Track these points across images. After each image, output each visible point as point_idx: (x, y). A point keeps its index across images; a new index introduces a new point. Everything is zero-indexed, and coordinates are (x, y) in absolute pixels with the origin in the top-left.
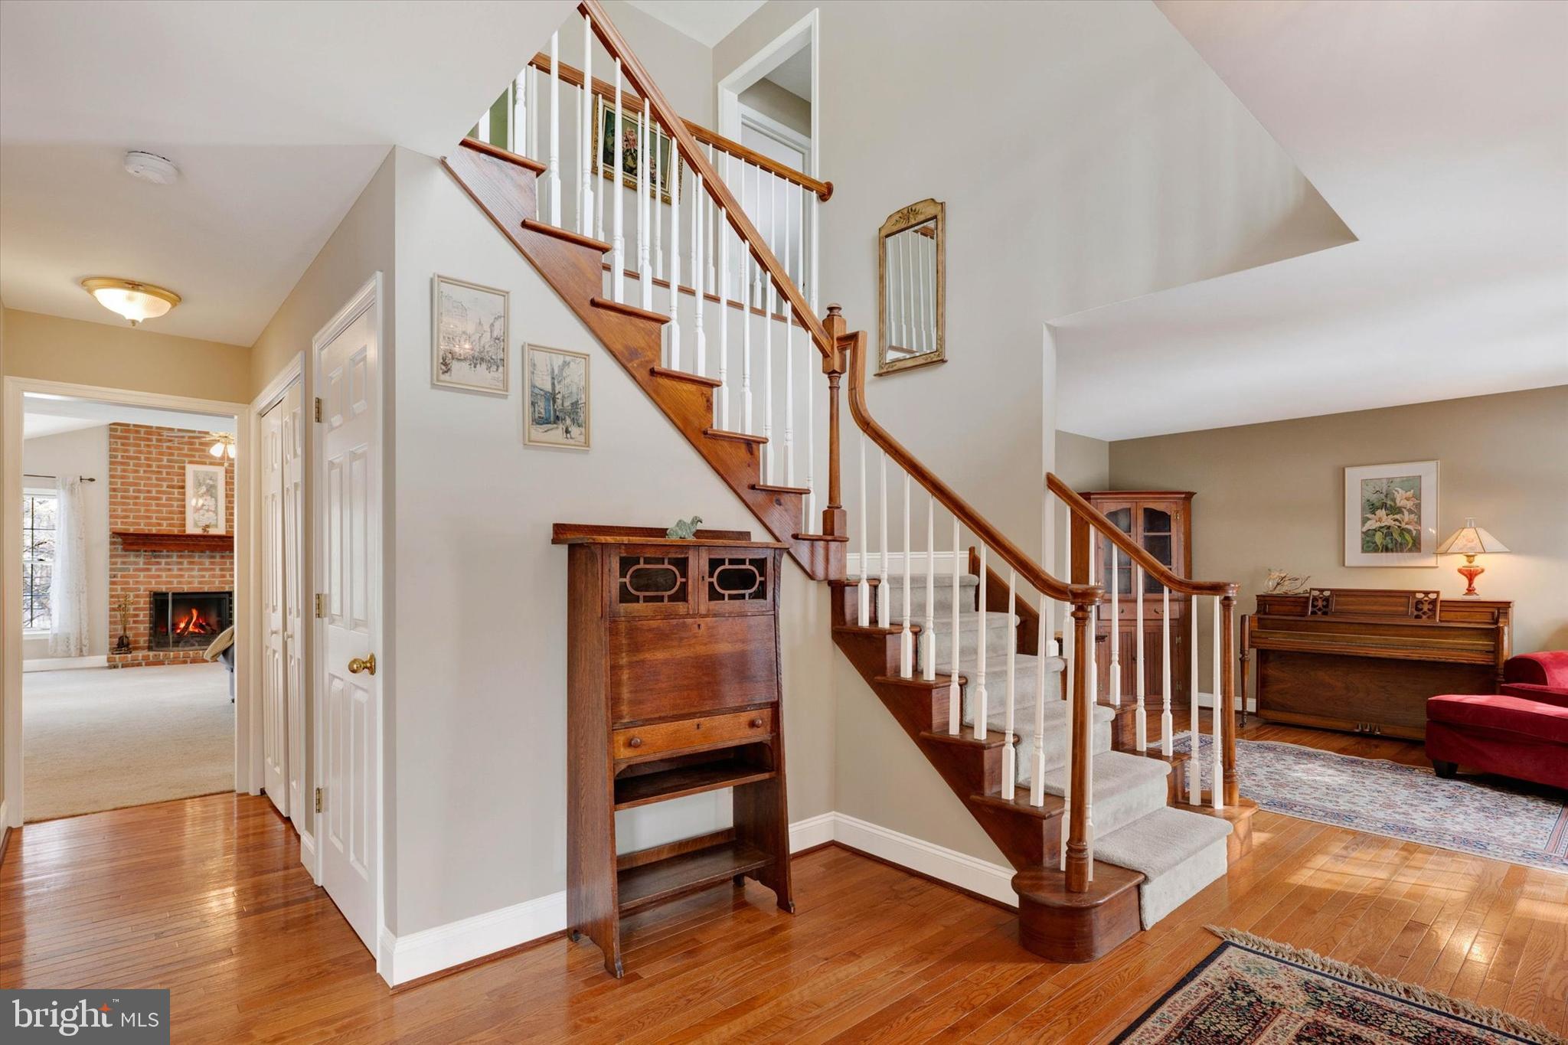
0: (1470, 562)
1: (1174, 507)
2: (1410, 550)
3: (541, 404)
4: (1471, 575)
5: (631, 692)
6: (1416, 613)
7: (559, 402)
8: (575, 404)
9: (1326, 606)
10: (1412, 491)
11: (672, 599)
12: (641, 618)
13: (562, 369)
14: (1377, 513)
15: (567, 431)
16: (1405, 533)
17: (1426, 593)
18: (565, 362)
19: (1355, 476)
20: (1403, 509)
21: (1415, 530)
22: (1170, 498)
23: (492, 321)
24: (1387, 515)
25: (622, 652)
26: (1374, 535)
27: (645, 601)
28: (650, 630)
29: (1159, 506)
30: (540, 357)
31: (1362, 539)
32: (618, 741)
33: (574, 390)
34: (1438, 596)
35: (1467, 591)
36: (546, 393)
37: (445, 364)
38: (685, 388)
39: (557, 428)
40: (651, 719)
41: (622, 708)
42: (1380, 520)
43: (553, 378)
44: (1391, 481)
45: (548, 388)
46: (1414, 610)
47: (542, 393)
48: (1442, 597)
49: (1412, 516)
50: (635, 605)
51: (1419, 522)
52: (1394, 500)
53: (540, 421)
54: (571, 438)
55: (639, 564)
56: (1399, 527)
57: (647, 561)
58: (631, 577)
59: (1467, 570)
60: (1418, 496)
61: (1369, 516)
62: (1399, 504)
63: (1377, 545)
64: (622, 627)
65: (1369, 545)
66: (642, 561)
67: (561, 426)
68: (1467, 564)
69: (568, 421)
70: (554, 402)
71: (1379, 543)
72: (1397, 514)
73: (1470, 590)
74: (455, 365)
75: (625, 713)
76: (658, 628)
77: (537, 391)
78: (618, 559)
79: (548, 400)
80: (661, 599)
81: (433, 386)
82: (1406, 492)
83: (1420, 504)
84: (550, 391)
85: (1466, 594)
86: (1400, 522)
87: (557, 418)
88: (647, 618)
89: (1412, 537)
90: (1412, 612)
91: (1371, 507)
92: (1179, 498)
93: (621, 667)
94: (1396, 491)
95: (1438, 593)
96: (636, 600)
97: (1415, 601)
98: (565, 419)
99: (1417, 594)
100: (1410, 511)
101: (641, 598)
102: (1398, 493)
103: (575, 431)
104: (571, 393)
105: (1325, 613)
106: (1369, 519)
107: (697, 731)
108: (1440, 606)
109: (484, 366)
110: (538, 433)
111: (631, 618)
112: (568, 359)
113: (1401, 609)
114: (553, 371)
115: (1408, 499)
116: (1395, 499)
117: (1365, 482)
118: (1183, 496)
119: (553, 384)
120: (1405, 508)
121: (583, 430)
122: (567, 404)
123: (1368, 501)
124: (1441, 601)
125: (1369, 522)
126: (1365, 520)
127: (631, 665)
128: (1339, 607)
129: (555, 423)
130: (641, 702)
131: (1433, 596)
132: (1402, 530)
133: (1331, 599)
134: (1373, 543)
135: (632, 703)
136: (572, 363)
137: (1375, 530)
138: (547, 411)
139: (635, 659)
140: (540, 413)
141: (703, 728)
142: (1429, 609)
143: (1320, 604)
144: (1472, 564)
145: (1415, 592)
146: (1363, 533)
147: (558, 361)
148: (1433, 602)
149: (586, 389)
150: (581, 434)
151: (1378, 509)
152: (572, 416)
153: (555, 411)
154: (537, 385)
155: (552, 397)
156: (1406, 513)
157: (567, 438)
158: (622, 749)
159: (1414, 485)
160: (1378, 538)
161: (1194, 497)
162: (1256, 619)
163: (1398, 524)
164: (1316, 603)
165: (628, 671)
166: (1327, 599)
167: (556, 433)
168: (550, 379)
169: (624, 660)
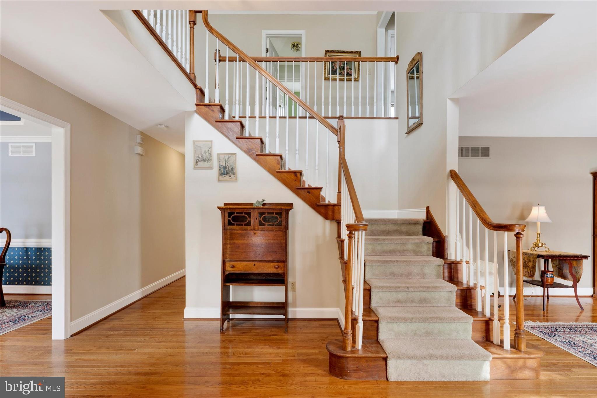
3: (222, 170)
5: (230, 251)
7: (227, 168)
8: (232, 168)
11: (245, 225)
12: (234, 230)
13: (228, 159)
15: (230, 176)
18: (229, 157)
23: (208, 149)
25: (228, 240)
27: (236, 225)
28: (237, 234)
30: (221, 157)
32: (227, 265)
33: (232, 164)
36: (224, 166)
37: (197, 163)
38: (269, 158)
39: (227, 176)
40: (236, 260)
41: (227, 256)
43: (225, 162)
45: (224, 165)
47: (222, 166)
50: (233, 226)
53: (222, 174)
54: (231, 178)
55: (234, 214)
57: (237, 213)
58: (232, 218)
64: (228, 232)
66: (235, 213)
67: (228, 175)
69: (230, 173)
70: (226, 169)
74: (199, 163)
75: (228, 257)
76: (240, 233)
77: (221, 166)
78: (227, 213)
79: (224, 168)
80: (242, 225)
81: (194, 169)
84: (225, 165)
87: (227, 173)
88: (236, 230)
93: (227, 244)
96: (234, 225)
98: (229, 173)
101: (235, 224)
103: (232, 176)
104: (231, 165)
107: (254, 266)
109: (206, 162)
110: (222, 178)
111: (231, 230)
112: (230, 156)
114: (225, 160)
119: (226, 164)
121: (235, 175)
122: (230, 168)
127: (230, 244)
129: (226, 174)
130: (233, 255)
135: (230, 254)
136: (231, 157)
138: (224, 171)
139: (232, 242)
140: (222, 172)
141: (256, 266)
147: (227, 157)
149: (235, 164)
150: (234, 176)
152: (231, 172)
153: (226, 171)
154: (221, 164)
155: (225, 167)
157: (230, 178)
158: (228, 268)
165: (229, 245)
167: (227, 177)
168: (224, 162)
169: (228, 242)
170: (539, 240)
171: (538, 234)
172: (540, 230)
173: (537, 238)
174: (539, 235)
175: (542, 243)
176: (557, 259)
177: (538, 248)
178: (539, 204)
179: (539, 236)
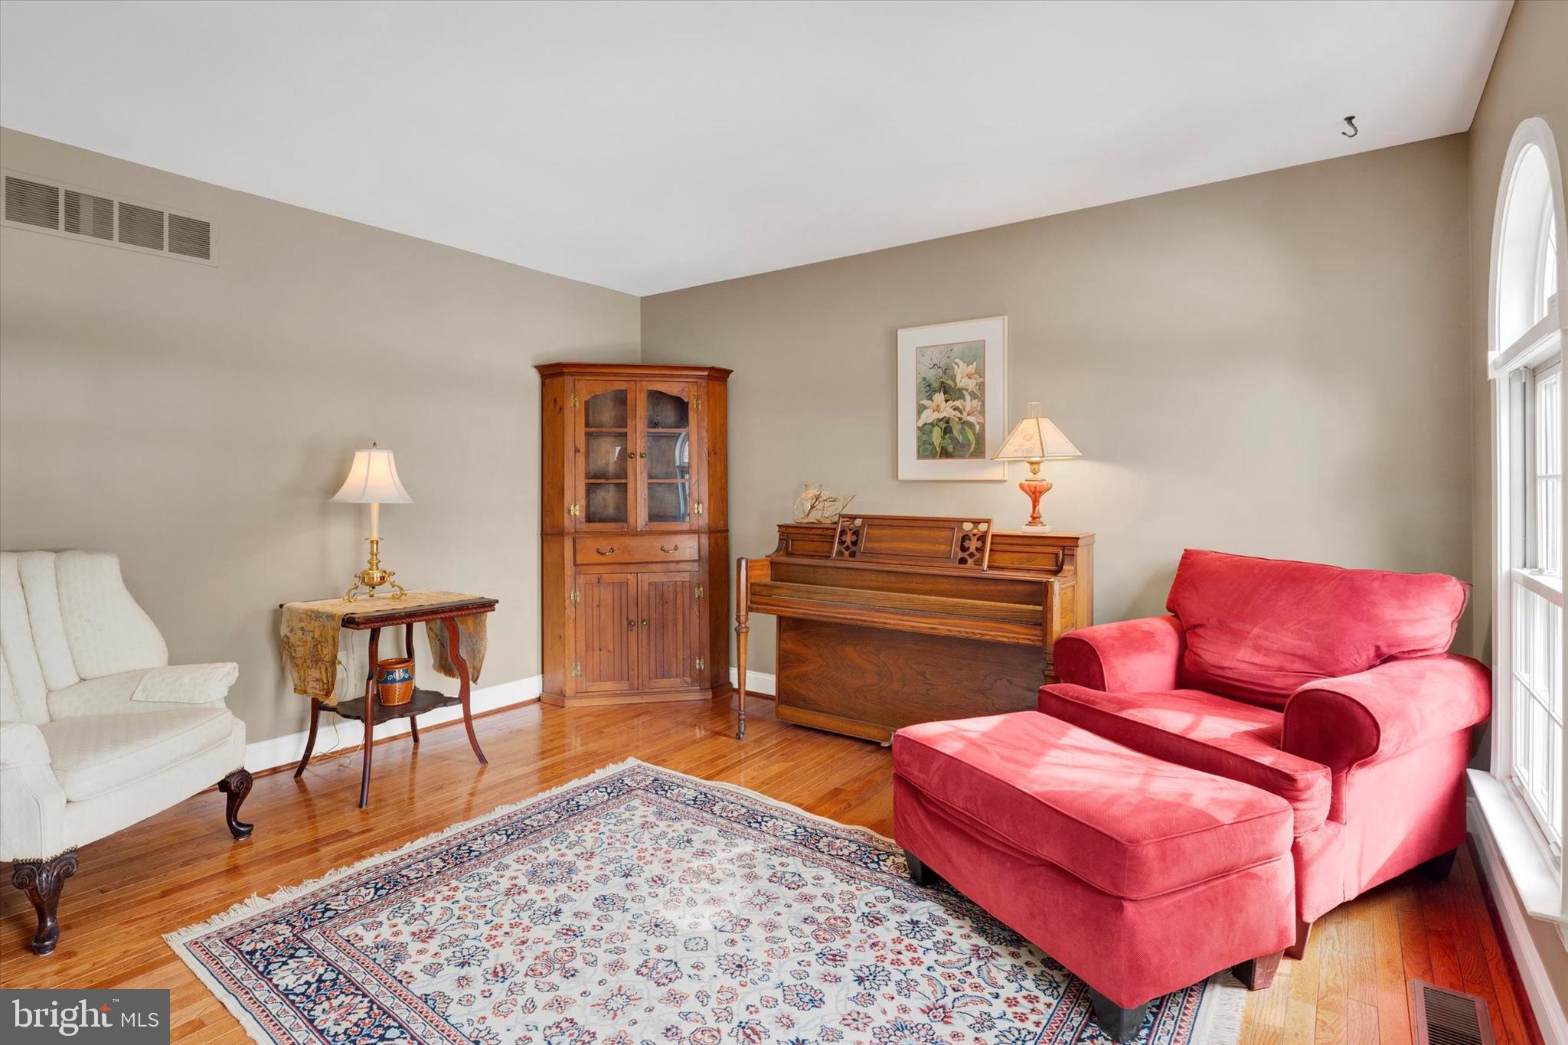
0: (1035, 473)
1: (693, 390)
2: (973, 455)
4: (1035, 494)
6: (960, 555)
9: (855, 543)
10: (975, 363)
14: (934, 397)
16: (966, 428)
17: (976, 523)
19: (910, 340)
20: (965, 392)
21: (979, 423)
22: (687, 376)
24: (947, 401)
26: (931, 432)
29: (673, 388)
31: (918, 437)
34: (989, 527)
35: (1030, 519)
42: (937, 409)
44: (950, 347)
46: (958, 549)
48: (998, 528)
49: (975, 402)
51: (982, 412)
52: (953, 378)
56: (960, 419)
59: (1029, 486)
60: (980, 372)
61: (926, 402)
62: (960, 385)
63: (935, 448)
65: (926, 450)
68: (1031, 476)
71: (937, 444)
72: (957, 399)
73: (1035, 519)
82: (968, 366)
83: (984, 382)
85: (1030, 524)
86: (961, 412)
89: (974, 434)
90: (956, 554)
91: (928, 388)
92: (700, 377)
94: (956, 364)
95: (988, 521)
97: (961, 535)
99: (965, 524)
100: (974, 396)
102: (959, 367)
105: (853, 555)
106: (925, 408)
108: (992, 543)
113: (943, 548)
115: (969, 376)
116: (955, 377)
117: (921, 351)
118: (706, 373)
120: (967, 390)
123: (925, 379)
124: (993, 536)
125: (926, 413)
126: (921, 409)
128: (870, 545)
131: (983, 527)
132: (964, 424)
133: (861, 532)
134: (930, 444)
137: (932, 425)
142: (977, 549)
143: (849, 538)
144: (1036, 477)
145: (962, 521)
146: (918, 428)
148: (982, 538)
151: (935, 391)
156: (968, 397)
159: (975, 354)
160: (937, 435)
161: (732, 376)
162: (768, 563)
163: (959, 415)
164: (843, 538)
166: (856, 533)
170: (375, 562)
171: (372, 542)
172: (379, 533)
173: (370, 556)
174: (375, 545)
175: (385, 572)
176: (437, 618)
177: (374, 588)
178: (375, 444)
179: (375, 551)
